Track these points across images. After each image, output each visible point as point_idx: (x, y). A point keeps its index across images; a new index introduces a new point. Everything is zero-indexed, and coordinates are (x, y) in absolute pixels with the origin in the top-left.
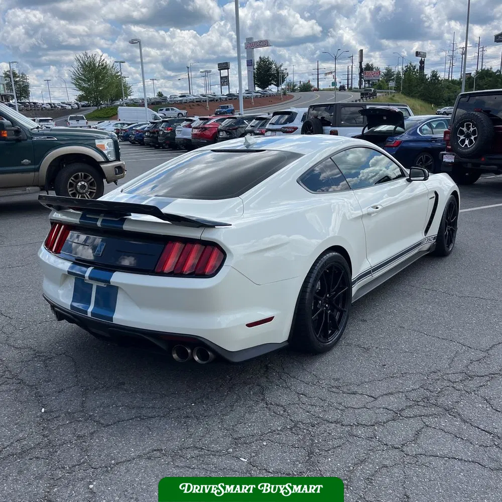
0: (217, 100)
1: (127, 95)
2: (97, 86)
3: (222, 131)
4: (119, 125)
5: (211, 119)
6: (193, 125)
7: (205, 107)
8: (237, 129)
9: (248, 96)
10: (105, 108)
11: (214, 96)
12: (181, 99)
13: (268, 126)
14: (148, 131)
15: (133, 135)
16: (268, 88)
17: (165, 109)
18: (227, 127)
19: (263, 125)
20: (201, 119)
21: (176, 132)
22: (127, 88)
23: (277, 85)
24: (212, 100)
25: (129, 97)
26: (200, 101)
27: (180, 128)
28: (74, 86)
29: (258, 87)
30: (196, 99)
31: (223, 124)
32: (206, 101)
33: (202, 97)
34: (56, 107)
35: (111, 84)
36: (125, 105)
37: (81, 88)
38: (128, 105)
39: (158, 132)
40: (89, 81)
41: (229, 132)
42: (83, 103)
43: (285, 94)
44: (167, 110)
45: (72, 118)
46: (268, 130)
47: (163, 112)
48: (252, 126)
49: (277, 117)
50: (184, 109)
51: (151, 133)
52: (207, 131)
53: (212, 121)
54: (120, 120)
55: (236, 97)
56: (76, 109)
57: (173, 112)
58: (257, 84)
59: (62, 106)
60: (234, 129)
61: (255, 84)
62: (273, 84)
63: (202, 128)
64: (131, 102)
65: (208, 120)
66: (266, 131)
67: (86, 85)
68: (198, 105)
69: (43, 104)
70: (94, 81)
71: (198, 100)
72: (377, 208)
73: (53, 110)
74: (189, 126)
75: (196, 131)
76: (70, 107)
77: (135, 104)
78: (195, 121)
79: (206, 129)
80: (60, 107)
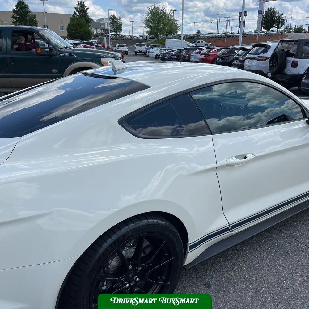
0: (232, 37)
1: (177, 32)
2: (158, 26)
3: (219, 57)
4: (163, 50)
5: (213, 49)
6: (202, 52)
7: (224, 41)
8: (229, 56)
9: (255, 35)
10: (161, 39)
11: (231, 34)
12: (209, 35)
13: (248, 55)
14: (175, 55)
15: (168, 57)
16: (270, 30)
17: (197, 41)
18: (222, 54)
19: (246, 54)
20: (207, 48)
21: (191, 56)
22: (176, 27)
23: (278, 28)
24: (229, 37)
25: (178, 33)
26: (221, 37)
27: (194, 54)
28: (144, 25)
29: (264, 28)
30: (219, 35)
31: (221, 52)
32: (225, 37)
33: (223, 34)
34: (134, 38)
35: (166, 24)
36: (173, 38)
37: (149, 27)
38: (175, 38)
39: (181, 55)
40: (154, 22)
41: (223, 58)
42: (150, 36)
43: (282, 34)
44: (199, 42)
45: (138, 45)
46: (248, 58)
47: (195, 43)
48: (238, 55)
49: (256, 48)
50: (210, 42)
51: (176, 56)
52: (209, 57)
53: (214, 50)
54: (166, 47)
55: (246, 35)
56: (145, 39)
57: (202, 43)
58: (263, 27)
59: (137, 37)
60: (227, 56)
61: (262, 26)
62: (274, 27)
63: (206, 54)
64: (177, 36)
65: (211, 49)
66: (246, 59)
67: (152, 25)
68: (220, 40)
69: (126, 36)
70: (157, 22)
71: (220, 36)
72: (246, 157)
73: (131, 39)
74: (199, 53)
75: (203, 57)
76: (142, 38)
77: (179, 37)
78: (204, 49)
79: (209, 55)
80: (136, 38)
